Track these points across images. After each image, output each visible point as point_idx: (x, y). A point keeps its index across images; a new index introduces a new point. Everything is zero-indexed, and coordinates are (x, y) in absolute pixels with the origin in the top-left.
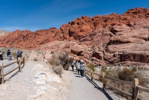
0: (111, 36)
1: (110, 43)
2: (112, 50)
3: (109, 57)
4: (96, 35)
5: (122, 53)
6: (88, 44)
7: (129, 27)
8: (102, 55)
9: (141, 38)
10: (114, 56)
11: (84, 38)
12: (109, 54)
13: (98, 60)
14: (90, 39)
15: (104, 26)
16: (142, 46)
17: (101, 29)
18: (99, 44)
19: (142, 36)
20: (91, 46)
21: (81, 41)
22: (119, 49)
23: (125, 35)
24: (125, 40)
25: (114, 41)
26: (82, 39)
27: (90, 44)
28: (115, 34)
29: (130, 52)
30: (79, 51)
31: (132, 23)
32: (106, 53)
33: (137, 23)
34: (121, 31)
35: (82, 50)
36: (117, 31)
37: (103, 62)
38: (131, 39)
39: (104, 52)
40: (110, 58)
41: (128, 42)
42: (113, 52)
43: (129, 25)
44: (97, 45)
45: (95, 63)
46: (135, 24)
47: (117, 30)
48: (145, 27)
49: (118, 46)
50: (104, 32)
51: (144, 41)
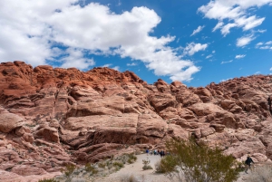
0: (71, 103)
1: (69, 115)
2: (75, 124)
3: (70, 138)
4: (43, 97)
5: (93, 131)
6: (27, 113)
7: (96, 92)
8: (57, 134)
9: (116, 108)
10: (80, 135)
11: (18, 102)
12: (70, 132)
13: (51, 144)
14: (30, 104)
15: (60, 86)
16: (121, 120)
17: (55, 89)
18: (48, 114)
19: (118, 106)
20: (32, 118)
21: (11, 107)
22: (89, 123)
23: (95, 102)
24: (96, 110)
25: (78, 110)
26: (14, 103)
27: (31, 114)
28: (76, 99)
30: (15, 126)
31: (101, 87)
32: (63, 131)
33: (107, 87)
34: (86, 96)
36: (81, 96)
37: (60, 147)
38: (105, 110)
39: (59, 128)
40: (73, 139)
41: (100, 113)
42: (78, 129)
43: (97, 89)
44: (45, 116)
45: (45, 150)
46: (105, 89)
47: (81, 93)
48: (119, 95)
49: (86, 119)
50: (60, 95)
51: (120, 113)
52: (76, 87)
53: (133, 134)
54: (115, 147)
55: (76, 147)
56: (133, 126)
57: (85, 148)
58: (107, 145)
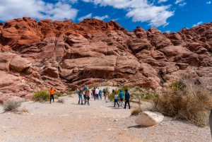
0: (67, 48)
1: (65, 57)
2: (69, 65)
3: (67, 75)
4: (46, 45)
5: (82, 69)
6: (36, 57)
7: (86, 39)
8: (57, 72)
9: (100, 52)
10: (73, 72)
11: (28, 49)
12: (66, 70)
13: (53, 79)
14: (37, 50)
15: (58, 35)
16: (103, 61)
17: (54, 38)
18: (51, 58)
19: (102, 50)
20: (40, 60)
21: (24, 53)
22: (79, 64)
23: (84, 47)
24: (85, 53)
25: (72, 54)
26: (26, 50)
27: (38, 58)
28: (71, 46)
29: (92, 67)
30: (25, 66)
31: (90, 35)
32: (61, 69)
33: (94, 35)
34: (78, 43)
35: (30, 65)
36: (74, 43)
37: (60, 81)
38: (91, 53)
39: (59, 68)
41: (88, 56)
42: (72, 68)
43: (86, 37)
44: (48, 59)
45: (49, 83)
46: (93, 37)
47: (74, 41)
48: (103, 41)
49: (77, 60)
50: (58, 42)
51: (104, 55)
52: (70, 36)
53: (112, 71)
54: (98, 81)
55: (71, 81)
56: (113, 65)
57: (77, 82)
58: (92, 79)
